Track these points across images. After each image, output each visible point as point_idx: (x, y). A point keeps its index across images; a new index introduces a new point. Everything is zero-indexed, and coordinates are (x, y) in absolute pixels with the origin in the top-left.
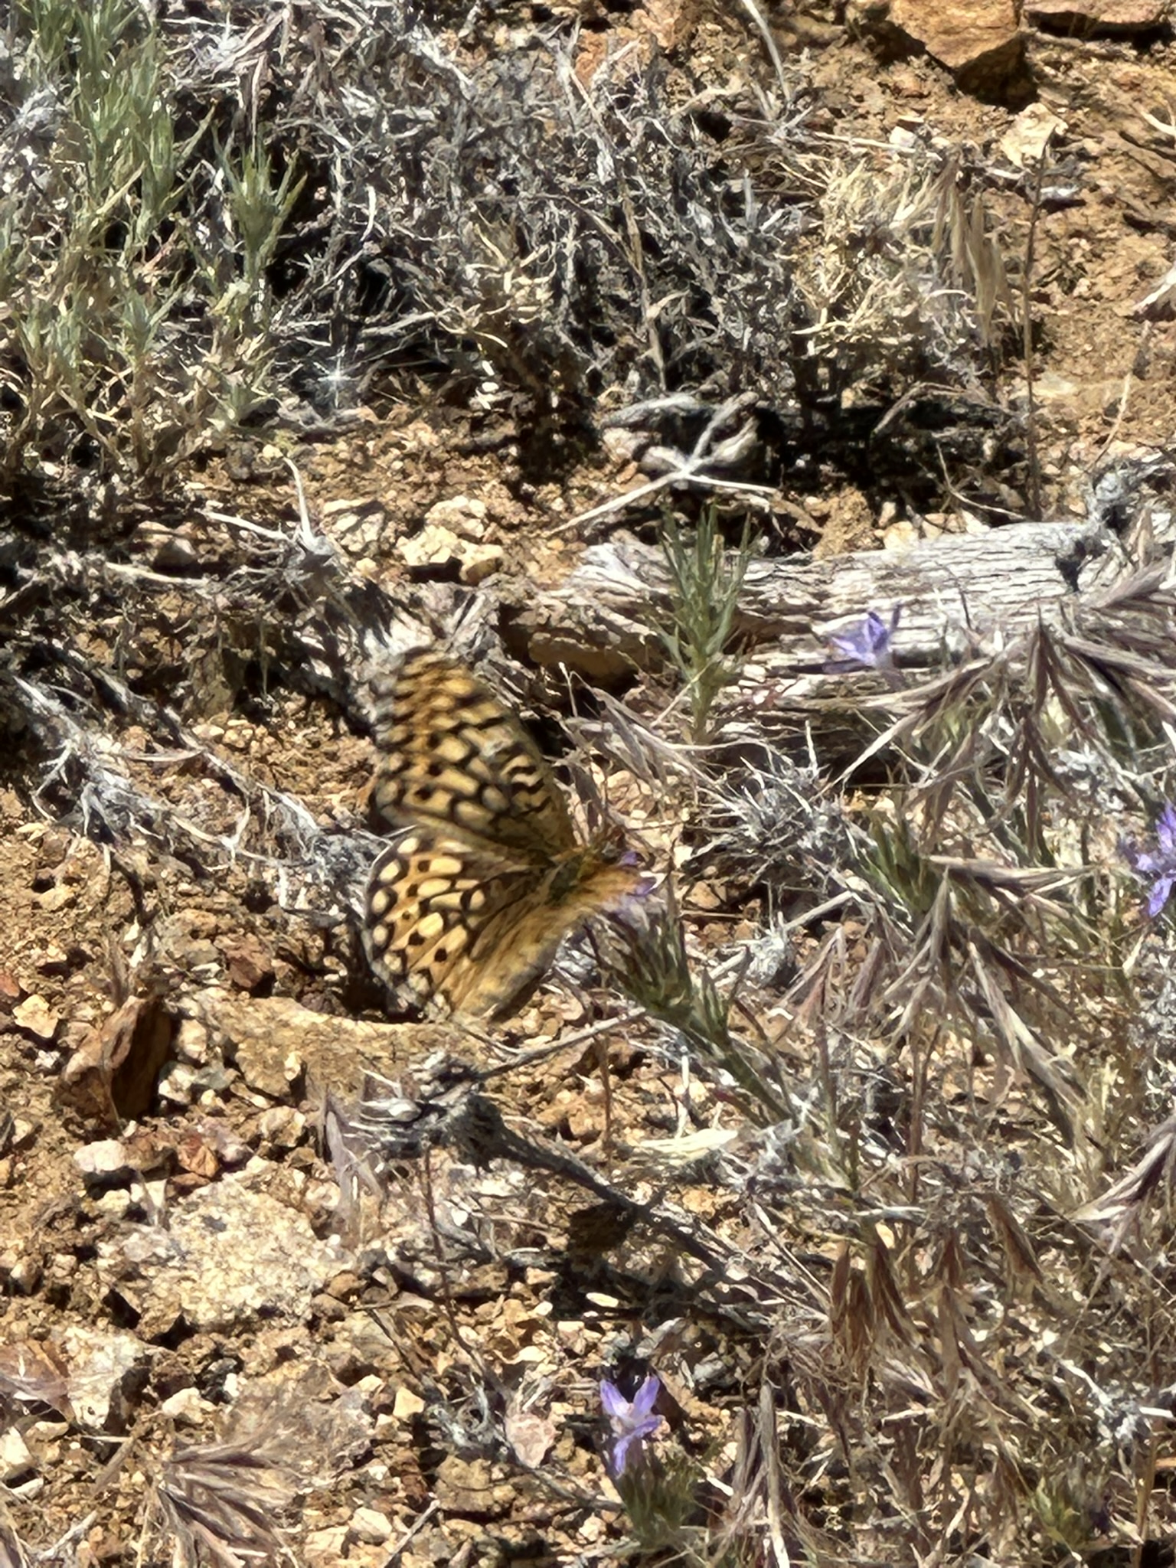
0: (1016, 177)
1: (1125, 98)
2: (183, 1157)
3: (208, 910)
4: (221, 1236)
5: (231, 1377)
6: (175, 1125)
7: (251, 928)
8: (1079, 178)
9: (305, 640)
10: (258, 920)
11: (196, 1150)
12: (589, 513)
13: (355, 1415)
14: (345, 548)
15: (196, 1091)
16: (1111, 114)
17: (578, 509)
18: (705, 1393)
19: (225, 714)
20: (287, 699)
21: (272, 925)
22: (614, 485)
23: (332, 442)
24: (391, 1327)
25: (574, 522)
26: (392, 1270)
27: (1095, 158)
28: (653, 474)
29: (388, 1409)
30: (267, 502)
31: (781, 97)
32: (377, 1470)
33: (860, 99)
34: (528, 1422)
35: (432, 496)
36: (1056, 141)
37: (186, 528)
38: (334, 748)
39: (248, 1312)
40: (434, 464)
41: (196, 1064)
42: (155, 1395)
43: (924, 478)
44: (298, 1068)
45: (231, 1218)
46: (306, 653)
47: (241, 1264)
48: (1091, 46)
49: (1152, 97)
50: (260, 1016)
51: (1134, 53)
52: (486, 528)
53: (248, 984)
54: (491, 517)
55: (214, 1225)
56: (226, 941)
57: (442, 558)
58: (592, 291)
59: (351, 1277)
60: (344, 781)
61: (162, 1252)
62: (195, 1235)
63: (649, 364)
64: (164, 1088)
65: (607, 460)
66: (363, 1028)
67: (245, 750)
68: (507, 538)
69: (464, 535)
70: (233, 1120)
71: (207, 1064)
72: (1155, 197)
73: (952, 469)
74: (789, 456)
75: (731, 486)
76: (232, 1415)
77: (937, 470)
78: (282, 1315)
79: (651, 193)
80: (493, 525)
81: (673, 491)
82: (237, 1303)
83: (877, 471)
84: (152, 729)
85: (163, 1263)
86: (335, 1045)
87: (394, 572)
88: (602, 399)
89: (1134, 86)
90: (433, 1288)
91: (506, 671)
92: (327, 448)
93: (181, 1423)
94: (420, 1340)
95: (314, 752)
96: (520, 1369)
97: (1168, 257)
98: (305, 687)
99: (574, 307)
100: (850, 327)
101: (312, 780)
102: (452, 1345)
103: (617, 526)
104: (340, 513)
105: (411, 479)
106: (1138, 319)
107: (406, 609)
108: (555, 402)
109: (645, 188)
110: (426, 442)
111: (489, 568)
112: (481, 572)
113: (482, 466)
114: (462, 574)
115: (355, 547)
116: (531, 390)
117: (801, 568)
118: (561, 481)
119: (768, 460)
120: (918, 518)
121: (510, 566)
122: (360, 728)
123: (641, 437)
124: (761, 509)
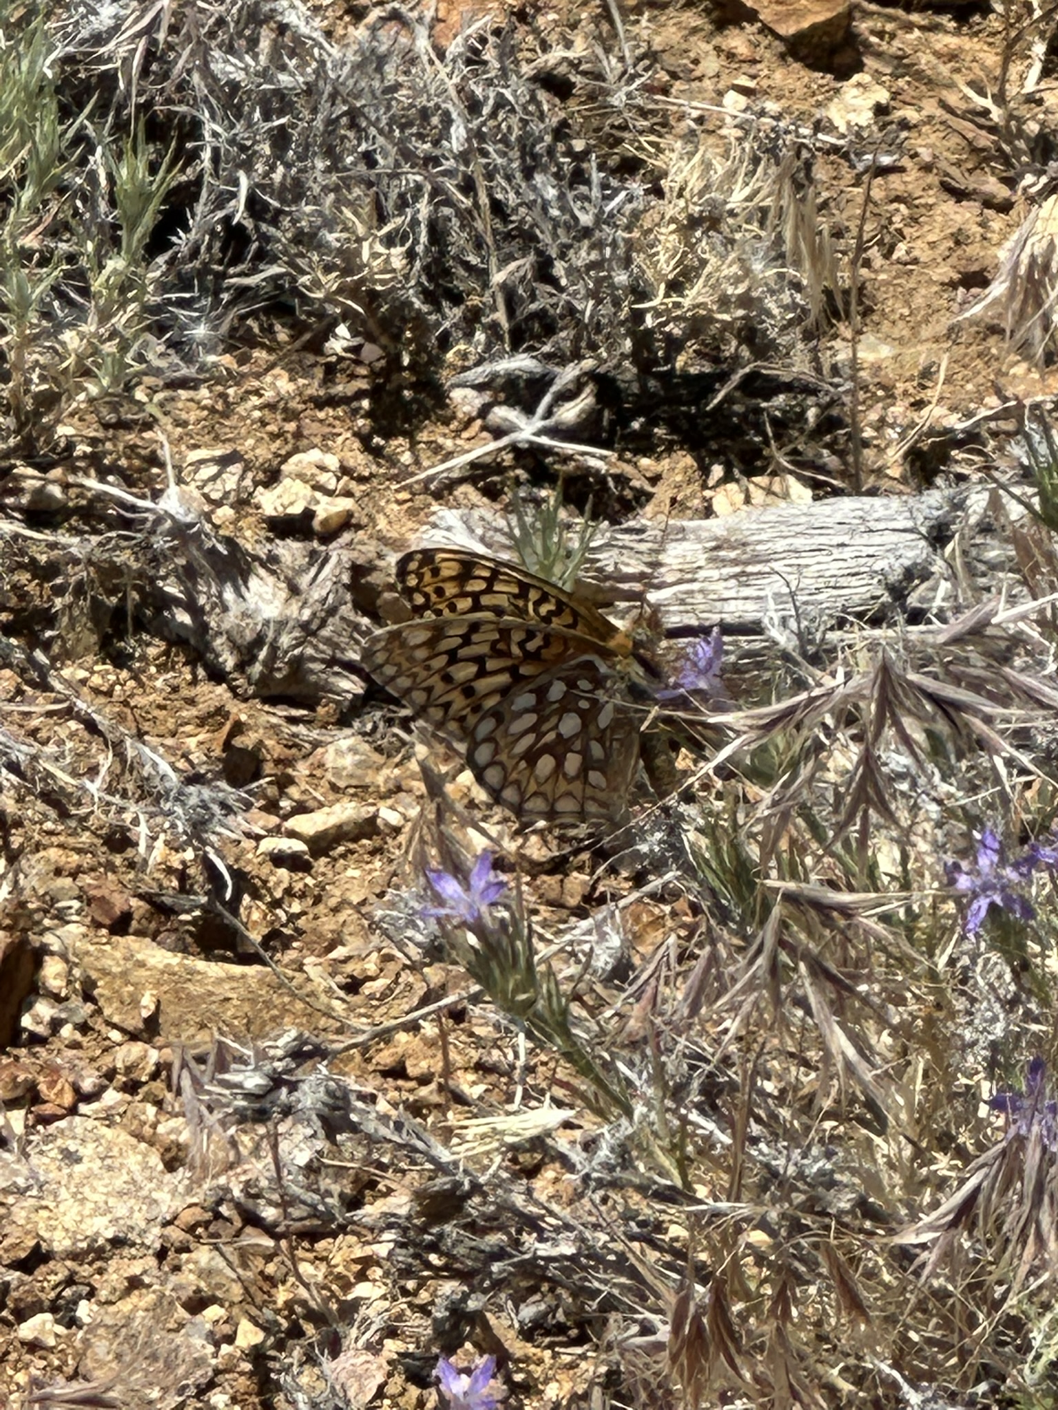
0: (841, 142)
1: (945, 70)
2: (42, 1087)
3: (73, 849)
4: (78, 1168)
5: (83, 1304)
6: (35, 1055)
7: (111, 867)
8: (900, 146)
9: (167, 589)
10: (118, 860)
11: (55, 1082)
12: (436, 469)
13: (200, 1345)
14: (206, 496)
15: (56, 1025)
16: (930, 82)
17: (426, 463)
18: (528, 1333)
19: (90, 659)
20: (149, 644)
21: (131, 865)
22: (459, 442)
23: (195, 388)
24: (235, 1259)
25: (422, 476)
26: (238, 1206)
27: (915, 126)
28: (498, 433)
29: (230, 1339)
30: (133, 447)
31: (622, 59)
32: (219, 1399)
33: (696, 62)
34: (363, 1358)
35: (289, 447)
36: (880, 110)
37: (56, 473)
38: (193, 693)
39: (101, 1241)
40: (290, 415)
41: (57, 998)
42: (11, 1318)
43: (751, 442)
44: (153, 1007)
45: (87, 1151)
46: (168, 601)
47: (96, 1196)
48: (915, 17)
49: (969, 69)
50: (118, 955)
51: (953, 24)
52: (339, 479)
53: (107, 922)
54: (345, 470)
55: (71, 1157)
56: (87, 880)
57: (297, 509)
58: (443, 253)
59: (198, 1210)
60: (201, 725)
61: (21, 1182)
62: (53, 1167)
63: (495, 326)
64: (26, 1021)
65: (454, 417)
66: (215, 970)
67: (109, 694)
68: (358, 490)
69: (317, 487)
70: (91, 1054)
71: (67, 999)
72: (969, 165)
73: (778, 437)
74: (623, 419)
75: (570, 448)
76: (85, 1341)
77: (764, 435)
78: (133, 1244)
79: (499, 161)
80: (346, 478)
81: (514, 448)
82: (90, 1233)
83: (707, 433)
84: (22, 672)
85: (22, 1192)
86: (189, 985)
87: (251, 519)
88: (450, 356)
89: (952, 56)
90: (276, 1224)
91: (356, 627)
92: (191, 394)
93: (33, 1346)
94: (261, 1273)
95: (173, 696)
96: (356, 1304)
97: (983, 225)
98: (166, 633)
99: (426, 269)
100: (686, 303)
101: (171, 724)
102: (292, 1280)
103: (461, 481)
104: (202, 462)
105: (269, 428)
106: (953, 285)
107: (263, 565)
108: (406, 361)
109: (495, 156)
110: (283, 392)
111: (342, 520)
112: (334, 523)
113: (335, 418)
114: (316, 524)
115: (215, 496)
116: (384, 348)
117: (635, 537)
118: (410, 435)
119: (605, 423)
120: (744, 480)
121: (360, 517)
122: (217, 675)
123: (487, 397)
124: (598, 471)
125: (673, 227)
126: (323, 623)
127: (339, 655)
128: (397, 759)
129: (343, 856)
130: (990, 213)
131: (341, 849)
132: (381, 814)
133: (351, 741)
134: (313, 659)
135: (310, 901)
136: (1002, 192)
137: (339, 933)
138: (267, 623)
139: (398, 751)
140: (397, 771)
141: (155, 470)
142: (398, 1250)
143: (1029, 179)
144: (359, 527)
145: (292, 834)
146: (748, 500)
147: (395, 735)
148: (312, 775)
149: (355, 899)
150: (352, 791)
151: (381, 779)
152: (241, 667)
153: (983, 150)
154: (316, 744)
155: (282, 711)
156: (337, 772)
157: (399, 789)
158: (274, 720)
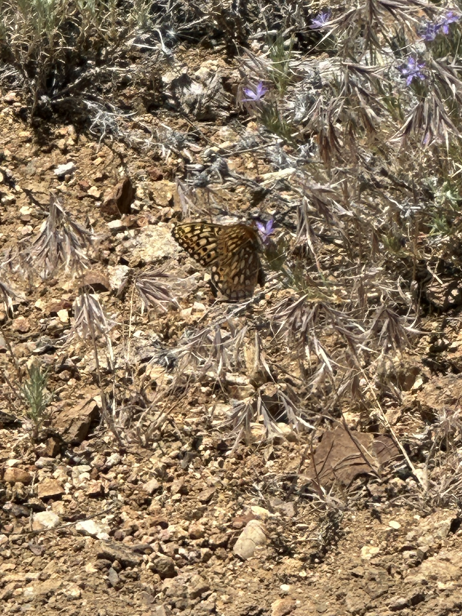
2: (139, 223)
3: (142, 162)
4: (151, 239)
6: (136, 215)
7: (155, 165)
9: (166, 94)
10: (157, 163)
11: (143, 221)
13: (193, 281)
15: (142, 206)
19: (144, 113)
21: (162, 164)
39: (160, 258)
41: (141, 199)
44: (171, 197)
45: (154, 234)
46: (167, 98)
47: (158, 245)
53: (155, 178)
55: (149, 236)
56: (148, 169)
62: (144, 239)
63: (263, 25)
64: (132, 206)
70: (153, 213)
71: (144, 199)
78: (170, 258)
82: (157, 256)
107: (195, 80)
122: (184, 116)
127: (221, 104)
133: (227, 129)
134: (213, 106)
138: (197, 96)
152: (191, 111)
154: (216, 131)
155: (205, 123)
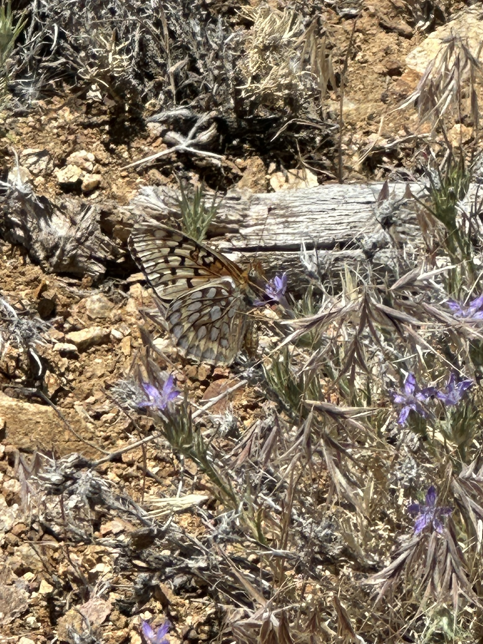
0: (332, 2)
8: (360, 4)
12: (140, 161)
14: (31, 172)
17: (135, 158)
18: (177, 592)
20: (3, 245)
22: (152, 148)
23: (26, 116)
24: (39, 551)
25: (133, 164)
26: (41, 524)
28: (170, 145)
29: (37, 590)
32: (31, 619)
34: (100, 602)
35: (70, 149)
38: (24, 270)
40: (71, 132)
43: (289, 152)
44: (3, 425)
46: (13, 225)
52: (94, 165)
54: (97, 161)
57: (74, 180)
58: (145, 55)
59: (22, 526)
60: (27, 285)
65: (149, 136)
66: (33, 408)
68: (103, 170)
69: (84, 169)
72: (392, 14)
73: (302, 151)
74: (228, 140)
75: (204, 153)
77: (296, 149)
79: (173, 11)
80: (97, 165)
81: (177, 152)
83: (268, 148)
86: (20, 415)
87: (52, 183)
88: (147, 105)
90: (59, 534)
91: (102, 241)
92: (24, 119)
94: (52, 557)
95: (14, 271)
96: (97, 575)
97: (398, 44)
98: (12, 240)
99: (137, 63)
100: (262, 87)
101: (13, 284)
102: (66, 561)
103: (151, 167)
104: (29, 155)
105: (61, 138)
106: (384, 74)
107: (59, 209)
108: (127, 108)
109: (170, 8)
110: (68, 120)
111: (94, 185)
112: (91, 187)
113: (93, 134)
114: (83, 187)
115: (35, 171)
116: (116, 102)
117: (236, 202)
118: (128, 144)
119: (221, 141)
120: (286, 171)
121: (104, 184)
122: (36, 261)
123: (164, 127)
124: (217, 166)
125: (256, 50)
126: (87, 239)
127: (93, 254)
128: (120, 305)
129: (94, 352)
130: (402, 38)
131: (93, 349)
132: (112, 333)
133: (98, 296)
134: (81, 256)
135: (77, 373)
136: (408, 29)
137: (91, 390)
138: (60, 238)
139: (121, 301)
140: (120, 311)
141: (7, 158)
142: (120, 558)
143: (421, 23)
144: (103, 189)
145: (70, 342)
146: (287, 181)
147: (119, 293)
148: (79, 312)
149: (99, 373)
150: (98, 320)
151: (112, 315)
152: (47, 258)
153: (399, 7)
154: (82, 297)
155: (66, 280)
156: (92, 311)
157: (121, 320)
158: (62, 284)
